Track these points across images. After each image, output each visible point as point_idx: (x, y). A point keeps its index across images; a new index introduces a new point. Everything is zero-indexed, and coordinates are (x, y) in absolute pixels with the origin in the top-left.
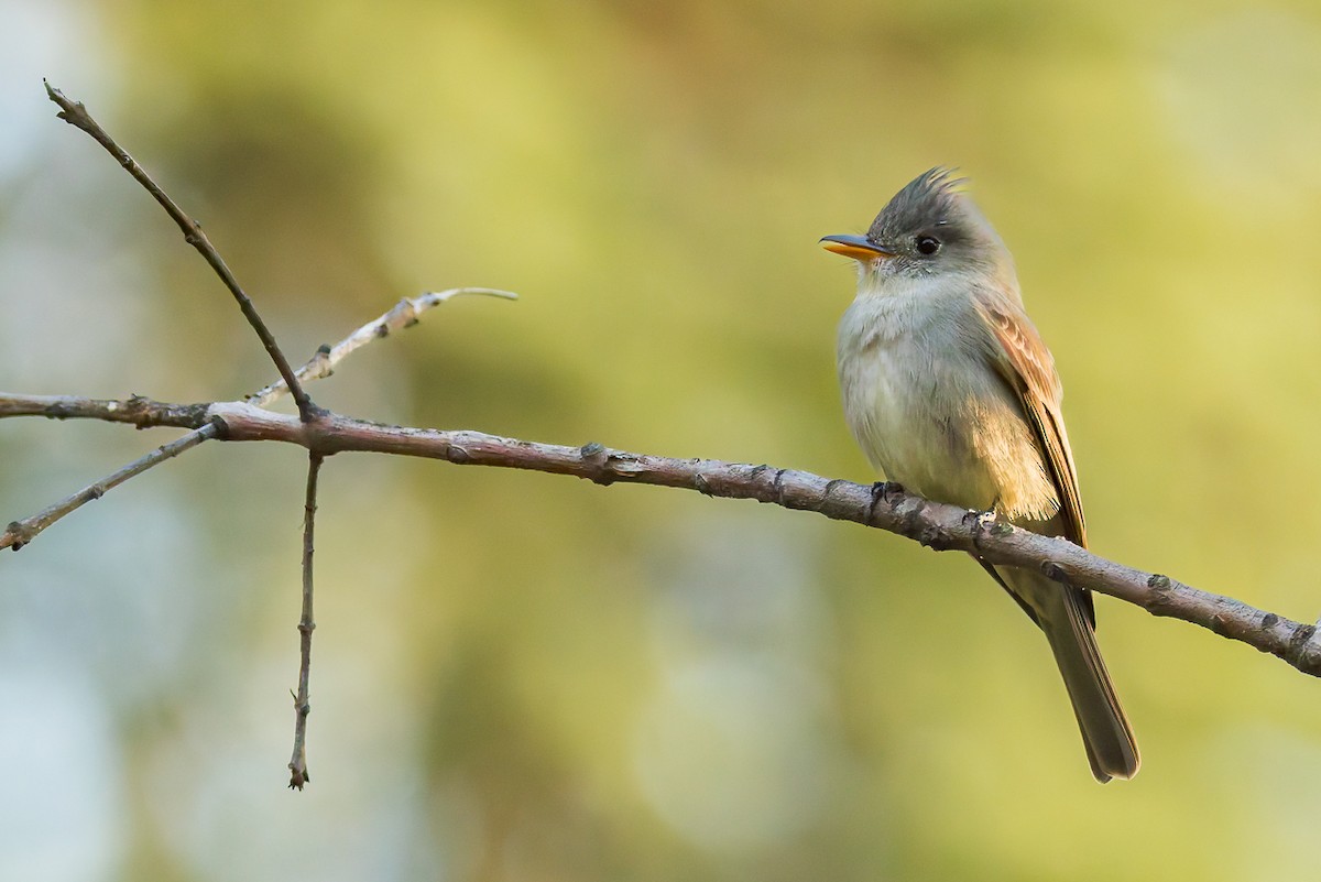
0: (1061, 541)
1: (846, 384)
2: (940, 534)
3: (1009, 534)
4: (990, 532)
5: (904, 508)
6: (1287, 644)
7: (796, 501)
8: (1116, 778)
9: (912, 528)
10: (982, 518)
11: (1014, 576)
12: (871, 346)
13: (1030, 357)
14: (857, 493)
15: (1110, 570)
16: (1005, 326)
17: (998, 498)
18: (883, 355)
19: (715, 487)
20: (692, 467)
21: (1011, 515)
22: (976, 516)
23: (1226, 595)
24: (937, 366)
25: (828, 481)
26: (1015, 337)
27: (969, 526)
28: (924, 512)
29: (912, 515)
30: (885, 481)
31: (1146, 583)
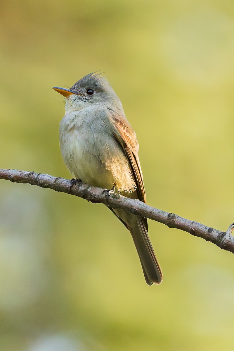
0: (137, 200)
1: (63, 143)
2: (95, 197)
3: (119, 198)
4: (112, 197)
5: (82, 188)
6: (216, 239)
7: (44, 185)
8: (154, 284)
9: (85, 195)
10: (110, 192)
11: (120, 213)
12: (71, 129)
13: (128, 135)
14: (65, 182)
15: (155, 211)
16: (119, 124)
17: (115, 185)
18: (76, 132)
19: (16, 179)
20: (8, 172)
21: (120, 191)
22: (107, 191)
23: (195, 221)
24: (95, 136)
25: (55, 178)
26: (122, 128)
27: (105, 194)
28: (89, 189)
29: (85, 191)
30: (75, 178)
31: (167, 216)
